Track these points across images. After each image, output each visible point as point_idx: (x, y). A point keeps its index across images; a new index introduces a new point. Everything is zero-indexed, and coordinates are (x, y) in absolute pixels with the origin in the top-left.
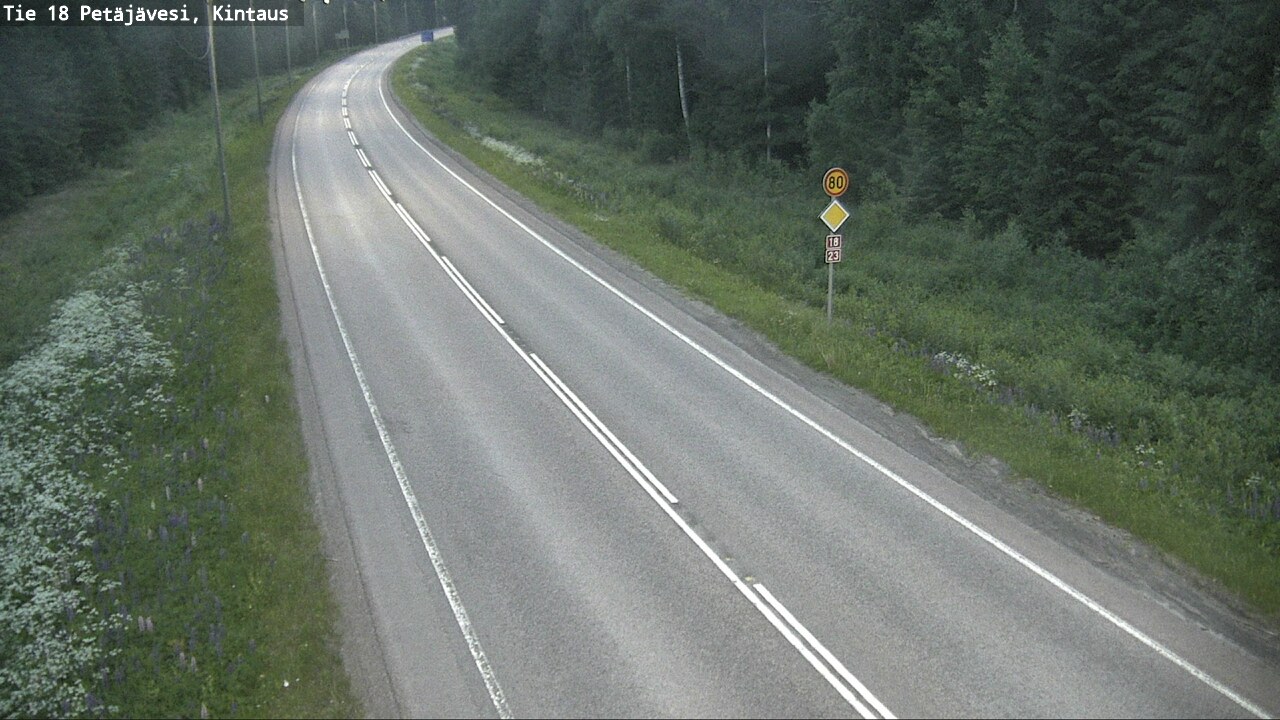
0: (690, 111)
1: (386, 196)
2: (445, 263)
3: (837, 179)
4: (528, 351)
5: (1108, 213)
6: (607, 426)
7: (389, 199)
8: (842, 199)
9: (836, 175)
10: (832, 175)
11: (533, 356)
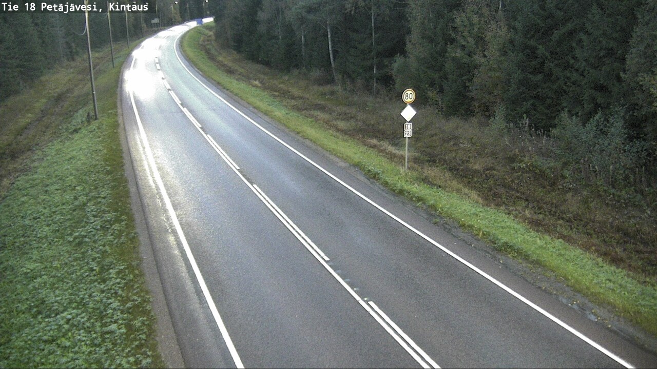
0: (334, 60)
1: (178, 103)
2: (209, 138)
3: (409, 95)
4: (252, 183)
5: (548, 111)
6: (287, 216)
7: (180, 106)
8: (413, 105)
9: (409, 92)
10: (407, 93)
11: (255, 186)
